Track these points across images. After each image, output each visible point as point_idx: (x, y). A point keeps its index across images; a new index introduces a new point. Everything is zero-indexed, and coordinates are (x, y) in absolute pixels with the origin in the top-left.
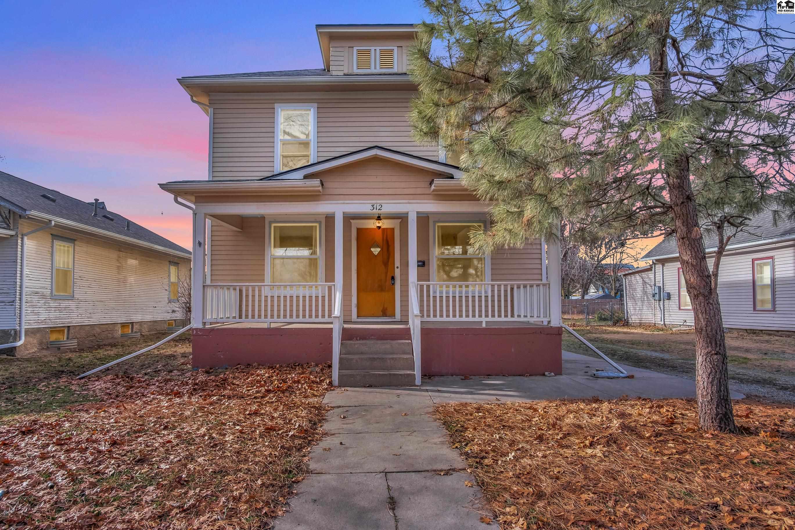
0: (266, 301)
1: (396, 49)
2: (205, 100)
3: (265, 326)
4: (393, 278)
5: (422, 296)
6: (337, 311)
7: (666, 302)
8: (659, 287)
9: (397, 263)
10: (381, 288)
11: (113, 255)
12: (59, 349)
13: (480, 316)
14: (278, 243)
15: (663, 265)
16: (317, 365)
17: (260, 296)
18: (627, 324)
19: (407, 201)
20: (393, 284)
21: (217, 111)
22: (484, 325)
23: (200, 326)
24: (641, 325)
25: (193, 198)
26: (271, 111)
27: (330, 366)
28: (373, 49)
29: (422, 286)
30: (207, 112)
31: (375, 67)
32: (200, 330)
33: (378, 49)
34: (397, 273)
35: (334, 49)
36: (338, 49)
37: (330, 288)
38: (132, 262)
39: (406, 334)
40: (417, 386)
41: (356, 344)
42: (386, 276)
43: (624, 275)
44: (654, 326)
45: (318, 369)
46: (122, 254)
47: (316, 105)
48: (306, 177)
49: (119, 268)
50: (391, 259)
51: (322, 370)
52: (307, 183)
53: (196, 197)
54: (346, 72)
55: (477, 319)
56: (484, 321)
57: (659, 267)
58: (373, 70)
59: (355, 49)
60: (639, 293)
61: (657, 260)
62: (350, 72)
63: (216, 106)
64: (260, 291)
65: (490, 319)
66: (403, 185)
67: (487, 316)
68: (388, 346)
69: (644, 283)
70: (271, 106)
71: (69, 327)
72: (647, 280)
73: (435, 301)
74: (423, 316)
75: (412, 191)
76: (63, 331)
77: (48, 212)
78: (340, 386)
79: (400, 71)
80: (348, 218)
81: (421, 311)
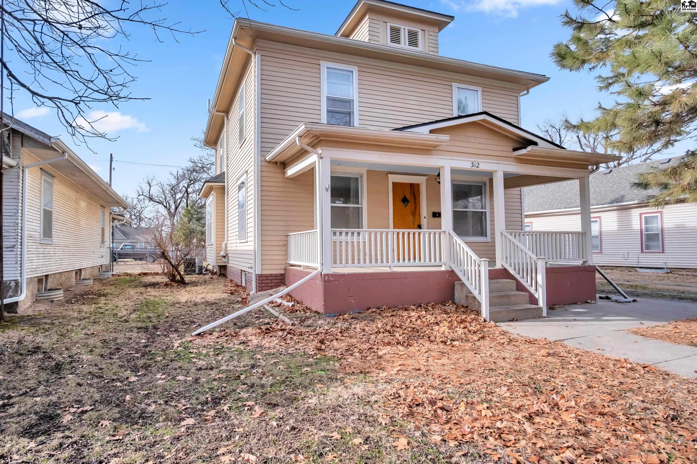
3: (387, 270)
4: (419, 226)
9: (424, 214)
11: (73, 195)
19: (504, 162)
21: (264, 58)
26: (316, 66)
28: (402, 27)
31: (405, 44)
32: (332, 275)
33: (407, 28)
34: (425, 222)
36: (374, 22)
38: (83, 204)
40: (544, 317)
42: (414, 225)
46: (78, 195)
47: (357, 68)
48: (431, 132)
49: (76, 210)
50: (417, 211)
52: (440, 138)
53: (321, 141)
54: (381, 43)
58: (403, 46)
59: (389, 24)
62: (385, 44)
63: (263, 53)
66: (494, 148)
68: (500, 285)
70: (316, 62)
71: (48, 275)
75: (499, 153)
76: (42, 279)
79: (424, 51)
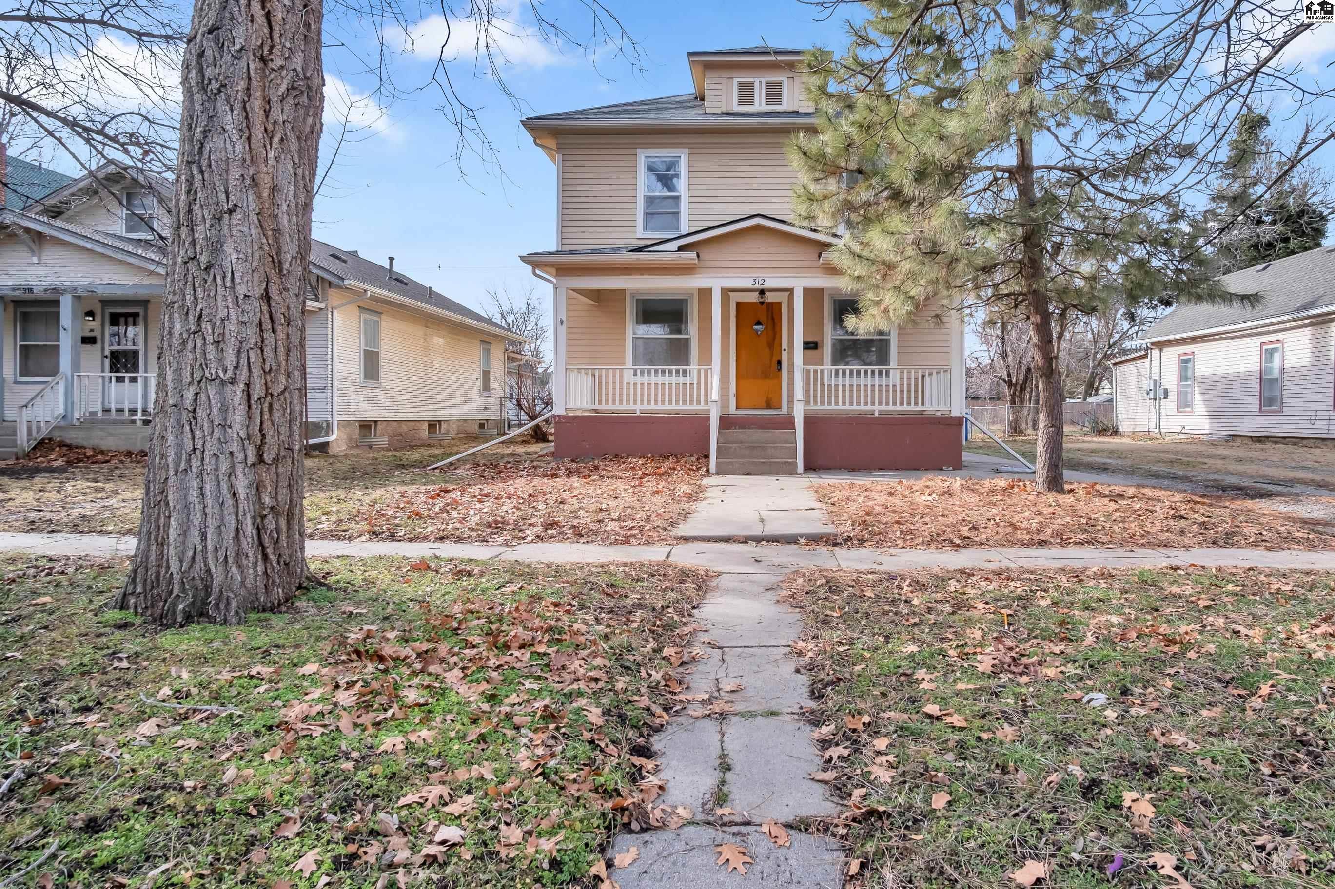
0: (628, 389)
1: (785, 80)
2: (552, 143)
4: (779, 363)
5: (808, 384)
6: (715, 395)
7: (1163, 400)
8: (1155, 381)
9: (785, 345)
10: (765, 375)
11: (418, 331)
12: (371, 447)
13: (873, 403)
14: (641, 318)
15: (1161, 350)
16: (692, 456)
17: (621, 382)
18: (1115, 432)
19: (792, 275)
20: (780, 370)
21: (566, 158)
22: (877, 415)
23: (563, 413)
24: (1134, 434)
25: (554, 271)
26: (632, 157)
27: (707, 457)
28: (757, 80)
29: (808, 371)
30: (553, 159)
31: (760, 104)
32: (564, 417)
33: (764, 80)
34: (784, 356)
35: (710, 81)
36: (715, 81)
37: (706, 372)
38: (438, 341)
39: (789, 423)
40: (799, 474)
41: (735, 433)
42: (771, 360)
43: (1115, 364)
44: (1147, 435)
45: (693, 459)
46: (429, 331)
47: (687, 151)
48: (681, 249)
49: (426, 349)
50: (776, 341)
51: (698, 459)
52: (681, 255)
53: (557, 269)
54: (724, 110)
55: (869, 407)
56: (877, 409)
57: (1156, 352)
58: (756, 108)
59: (736, 80)
60: (1132, 391)
61: (1152, 344)
62: (729, 110)
63: (567, 151)
64: (621, 376)
65: (883, 407)
66: (788, 256)
67: (880, 403)
68: (769, 435)
69: (1140, 374)
70: (632, 151)
71: (376, 422)
72: (1143, 372)
73: (830, 390)
74: (808, 402)
75: (799, 264)
76: (370, 426)
77: (365, 281)
78: (717, 473)
79: (791, 109)
80: (726, 293)
81: (808, 396)
